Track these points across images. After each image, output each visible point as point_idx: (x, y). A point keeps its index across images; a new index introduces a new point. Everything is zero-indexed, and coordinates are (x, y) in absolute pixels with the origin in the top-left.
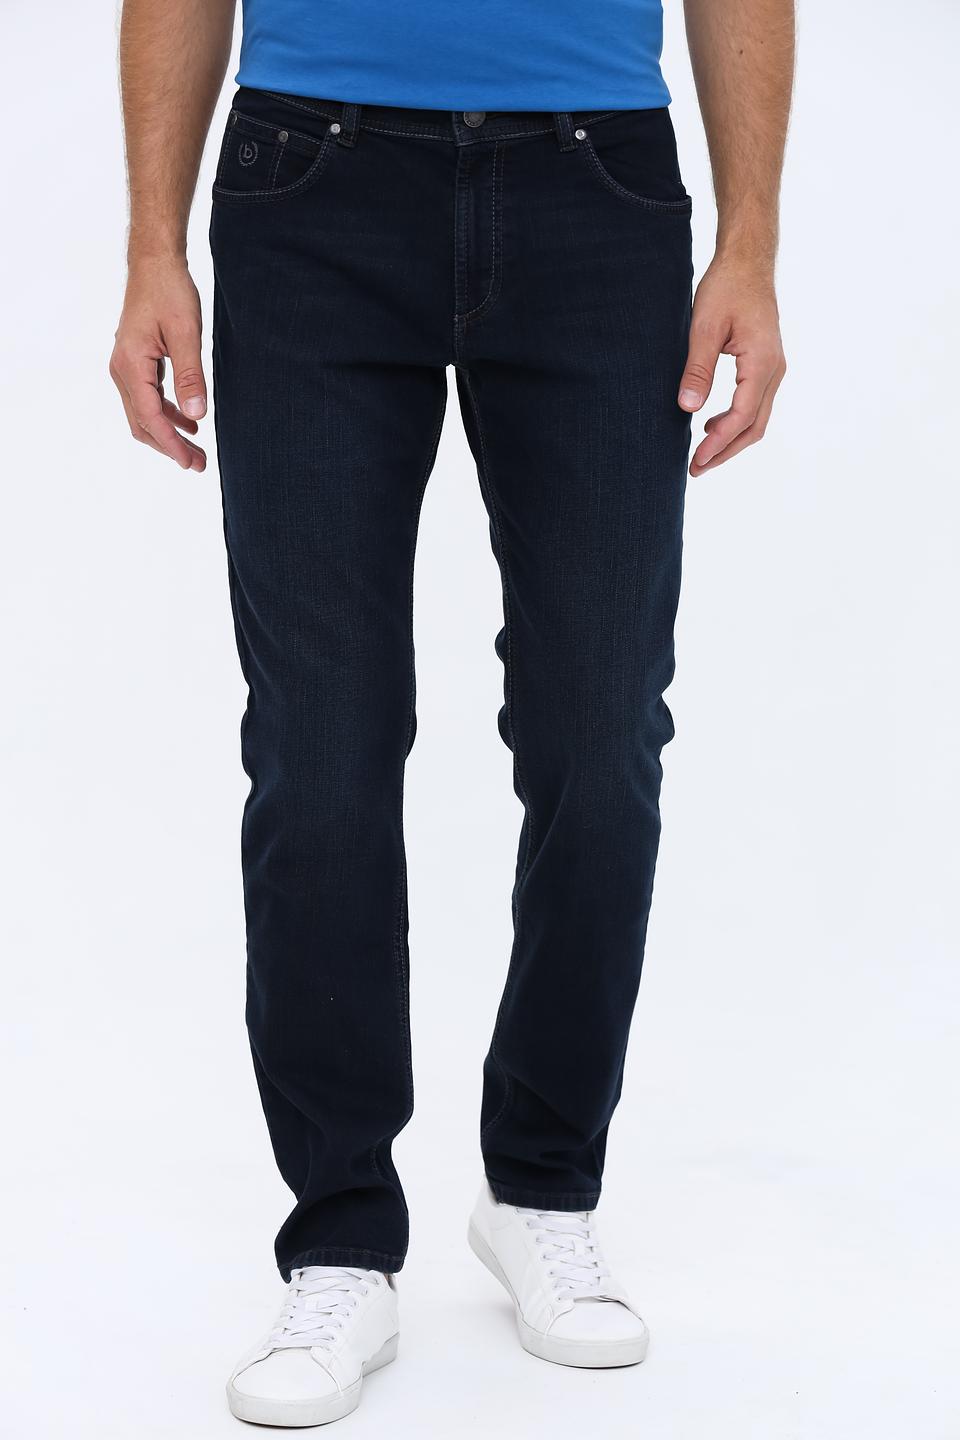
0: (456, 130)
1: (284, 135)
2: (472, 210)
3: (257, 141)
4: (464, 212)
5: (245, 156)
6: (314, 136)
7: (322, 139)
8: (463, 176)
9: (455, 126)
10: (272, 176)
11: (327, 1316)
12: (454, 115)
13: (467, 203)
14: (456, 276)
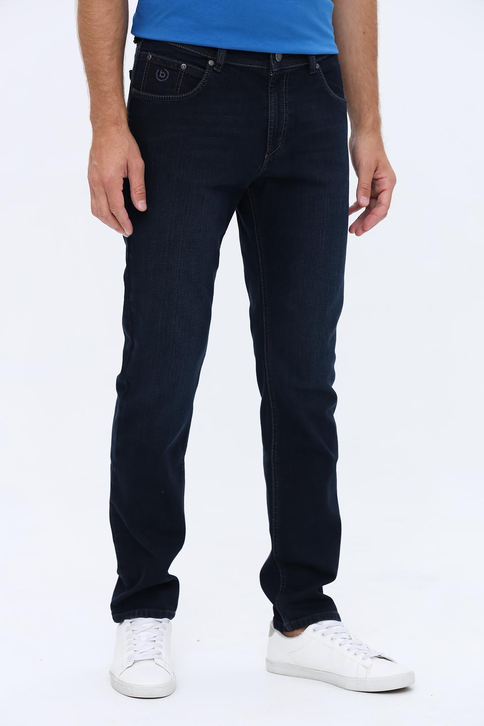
0: (272, 63)
1: (184, 65)
2: (277, 103)
3: (168, 69)
4: (273, 104)
5: (160, 76)
6: (200, 66)
7: (205, 68)
8: (272, 86)
9: (272, 61)
10: (178, 87)
11: (153, 642)
12: (271, 56)
13: (275, 99)
14: (269, 135)
